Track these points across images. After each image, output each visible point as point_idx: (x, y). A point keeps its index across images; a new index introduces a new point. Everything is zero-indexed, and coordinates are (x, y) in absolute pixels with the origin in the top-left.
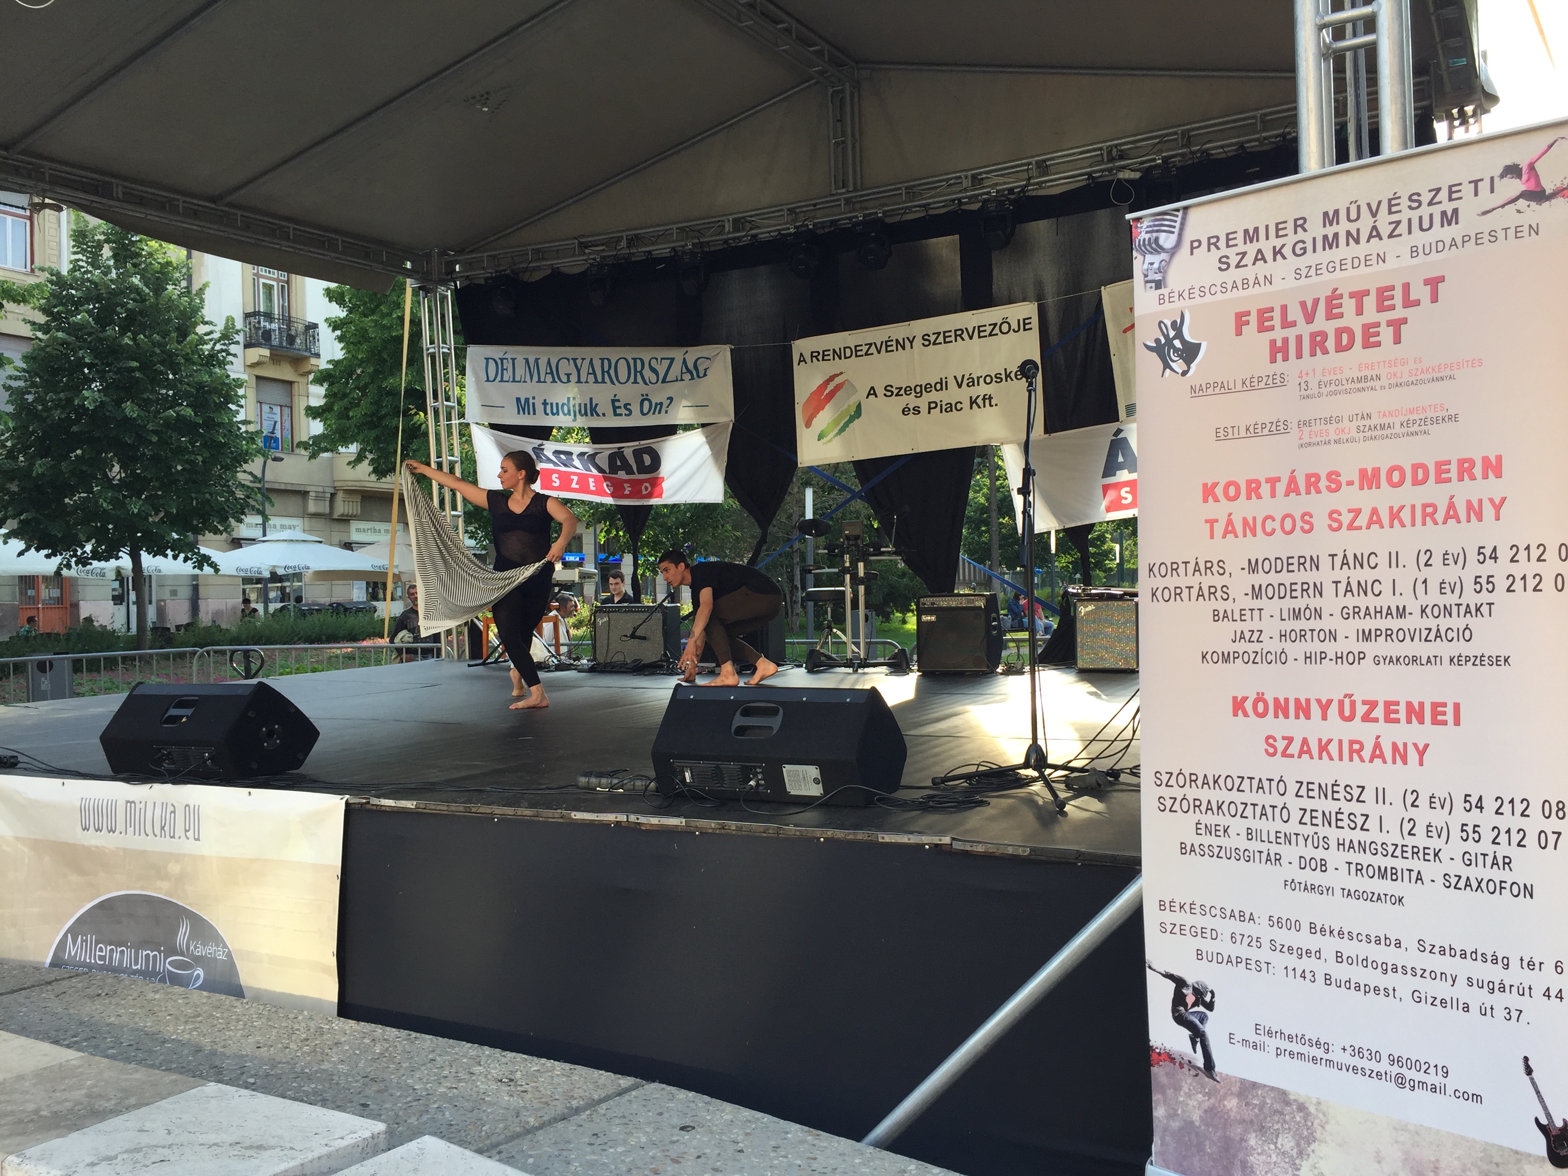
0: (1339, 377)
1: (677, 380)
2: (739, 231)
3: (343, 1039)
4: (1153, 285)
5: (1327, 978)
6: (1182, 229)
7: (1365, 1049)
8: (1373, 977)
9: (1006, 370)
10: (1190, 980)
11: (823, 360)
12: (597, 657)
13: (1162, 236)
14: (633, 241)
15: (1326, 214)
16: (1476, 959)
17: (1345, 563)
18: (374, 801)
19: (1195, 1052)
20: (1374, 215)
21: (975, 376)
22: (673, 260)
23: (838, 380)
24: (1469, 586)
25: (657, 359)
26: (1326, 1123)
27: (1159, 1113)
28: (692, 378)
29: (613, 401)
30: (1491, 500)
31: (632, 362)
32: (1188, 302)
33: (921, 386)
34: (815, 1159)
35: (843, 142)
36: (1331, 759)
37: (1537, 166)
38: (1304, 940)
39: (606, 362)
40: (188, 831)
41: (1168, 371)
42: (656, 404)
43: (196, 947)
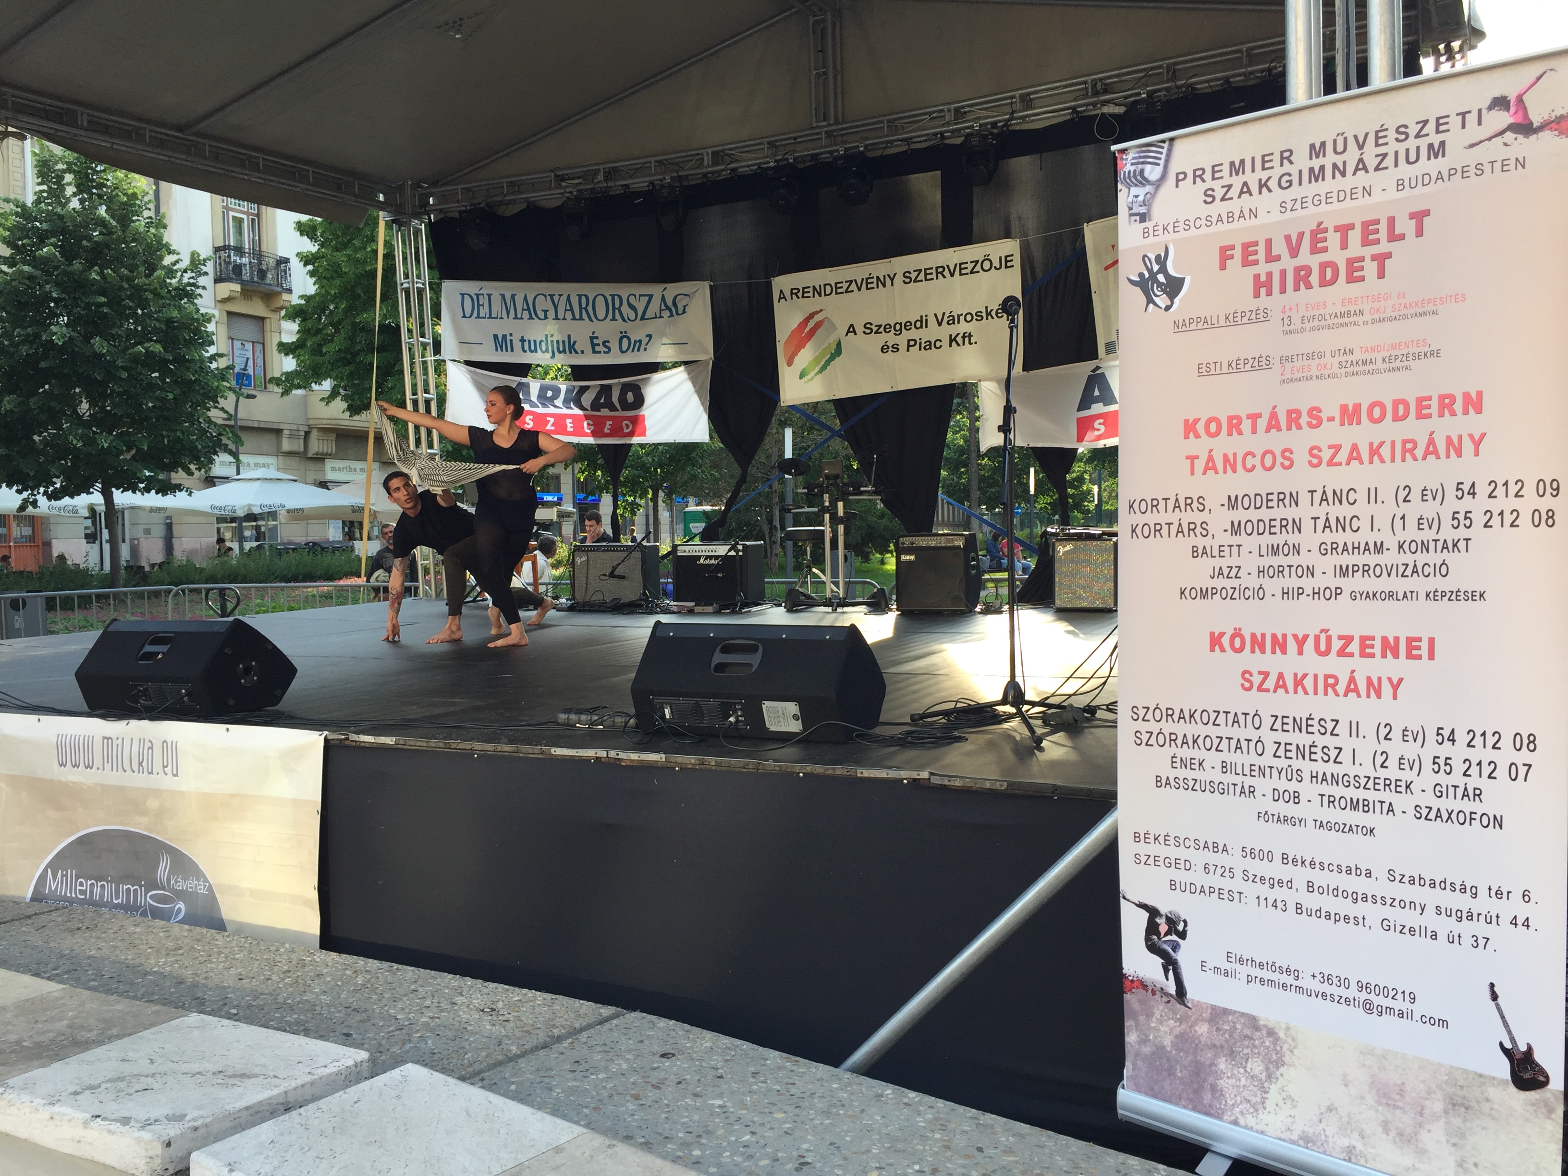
0: (1322, 312)
1: (656, 317)
2: (718, 164)
3: (325, 971)
4: (1138, 218)
5: (1299, 908)
6: (1167, 161)
7: (1334, 976)
8: (1344, 906)
9: (986, 307)
10: (1163, 910)
11: (803, 297)
12: (576, 596)
13: (1148, 168)
14: (610, 174)
15: (1312, 146)
16: (1445, 889)
17: (1324, 499)
18: (354, 737)
19: (1167, 979)
20: (1361, 147)
21: (955, 314)
22: (651, 195)
23: (818, 318)
24: (1447, 521)
25: (635, 296)
26: (1295, 1047)
27: (1131, 1038)
28: (671, 315)
29: (592, 338)
30: (1471, 436)
31: (610, 299)
32: (1173, 236)
33: (901, 324)
34: (794, 1084)
35: (825, 73)
36: (1306, 693)
37: (1525, 98)
38: (1277, 870)
39: (584, 299)
40: (166, 767)
41: (1151, 305)
42: (635, 342)
43: (176, 882)
